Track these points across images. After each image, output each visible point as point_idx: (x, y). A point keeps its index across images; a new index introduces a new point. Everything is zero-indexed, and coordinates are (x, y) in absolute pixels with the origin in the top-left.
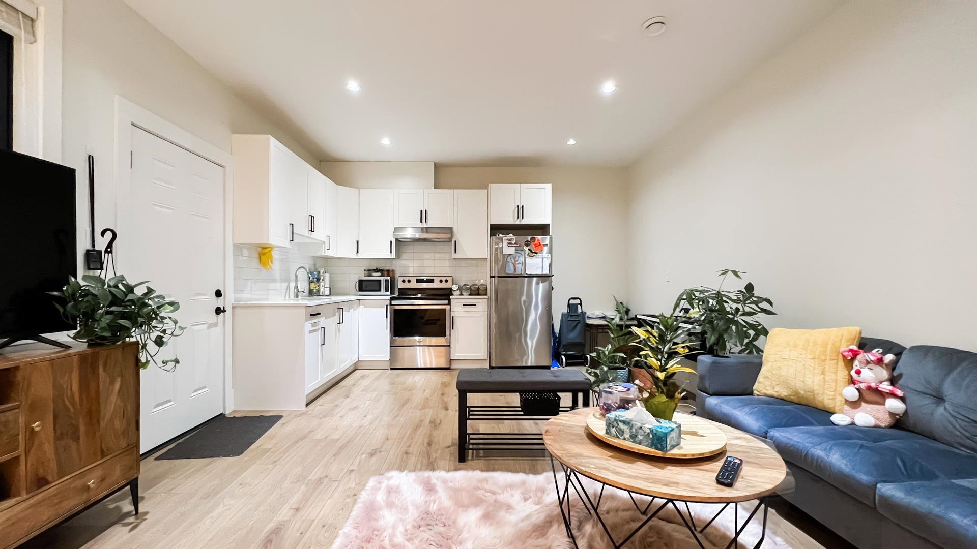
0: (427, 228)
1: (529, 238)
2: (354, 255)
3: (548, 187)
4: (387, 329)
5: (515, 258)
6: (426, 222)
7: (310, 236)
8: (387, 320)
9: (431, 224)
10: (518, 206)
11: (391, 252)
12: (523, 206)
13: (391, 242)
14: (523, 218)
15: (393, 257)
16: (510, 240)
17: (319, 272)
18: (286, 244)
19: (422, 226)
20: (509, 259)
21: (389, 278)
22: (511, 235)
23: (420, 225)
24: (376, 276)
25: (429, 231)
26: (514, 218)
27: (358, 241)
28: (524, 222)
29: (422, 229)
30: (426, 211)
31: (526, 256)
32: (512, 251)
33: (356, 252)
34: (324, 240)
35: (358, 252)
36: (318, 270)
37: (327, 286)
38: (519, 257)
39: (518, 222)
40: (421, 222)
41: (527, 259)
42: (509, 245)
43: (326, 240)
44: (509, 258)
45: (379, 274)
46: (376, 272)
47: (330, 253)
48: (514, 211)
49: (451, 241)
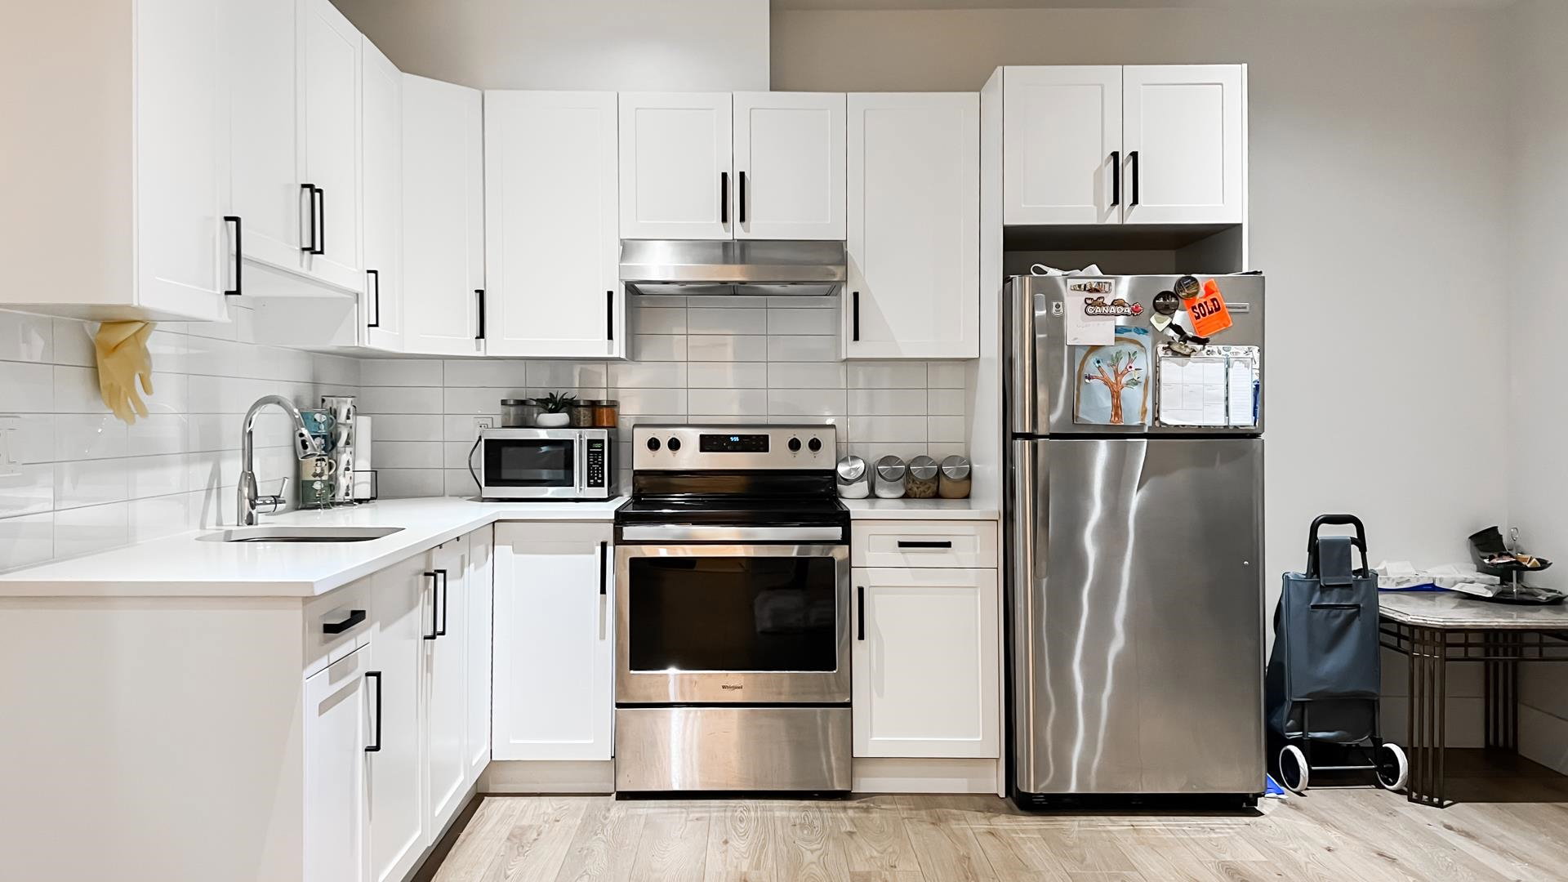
0: (744, 244)
1: (1170, 281)
2: (466, 345)
3: (1234, 77)
4: (603, 637)
5: (1118, 358)
6: (742, 219)
7: (304, 271)
8: (603, 603)
9: (764, 224)
10: (1115, 155)
11: (610, 337)
12: (1135, 155)
13: (610, 294)
14: (1135, 201)
15: (615, 355)
16: (1091, 290)
17: (334, 413)
18: (209, 304)
19: (728, 237)
20: (1091, 367)
21: (602, 434)
22: (1094, 270)
23: (721, 233)
24: (550, 427)
25: (754, 253)
26: (1098, 202)
27: (481, 293)
28: (1138, 216)
29: (726, 245)
30: (742, 175)
31: (1161, 353)
32: (1100, 332)
33: (476, 331)
34: (359, 289)
35: (482, 335)
36: (328, 404)
37: (364, 463)
38: (1132, 356)
39: (1113, 218)
40: (724, 219)
41: (1164, 364)
42: (1089, 310)
43: (365, 285)
44: (1092, 359)
45: (562, 418)
46: (551, 411)
47: (377, 341)
48: (1098, 174)
49: (838, 294)
